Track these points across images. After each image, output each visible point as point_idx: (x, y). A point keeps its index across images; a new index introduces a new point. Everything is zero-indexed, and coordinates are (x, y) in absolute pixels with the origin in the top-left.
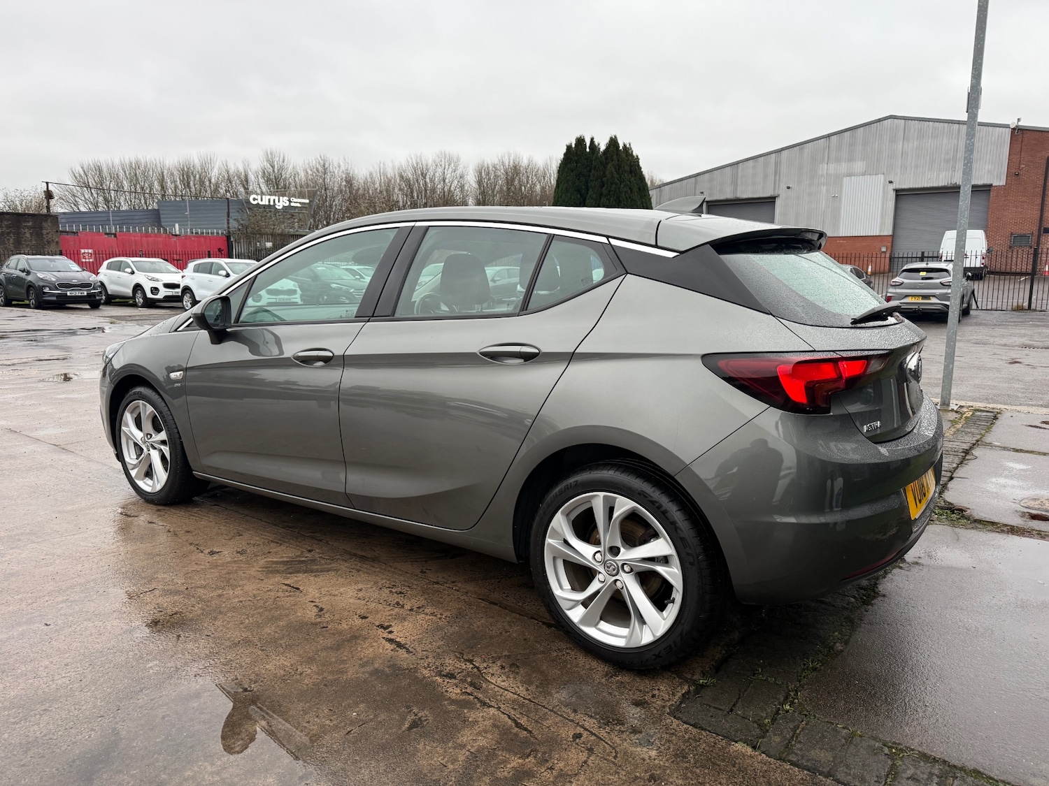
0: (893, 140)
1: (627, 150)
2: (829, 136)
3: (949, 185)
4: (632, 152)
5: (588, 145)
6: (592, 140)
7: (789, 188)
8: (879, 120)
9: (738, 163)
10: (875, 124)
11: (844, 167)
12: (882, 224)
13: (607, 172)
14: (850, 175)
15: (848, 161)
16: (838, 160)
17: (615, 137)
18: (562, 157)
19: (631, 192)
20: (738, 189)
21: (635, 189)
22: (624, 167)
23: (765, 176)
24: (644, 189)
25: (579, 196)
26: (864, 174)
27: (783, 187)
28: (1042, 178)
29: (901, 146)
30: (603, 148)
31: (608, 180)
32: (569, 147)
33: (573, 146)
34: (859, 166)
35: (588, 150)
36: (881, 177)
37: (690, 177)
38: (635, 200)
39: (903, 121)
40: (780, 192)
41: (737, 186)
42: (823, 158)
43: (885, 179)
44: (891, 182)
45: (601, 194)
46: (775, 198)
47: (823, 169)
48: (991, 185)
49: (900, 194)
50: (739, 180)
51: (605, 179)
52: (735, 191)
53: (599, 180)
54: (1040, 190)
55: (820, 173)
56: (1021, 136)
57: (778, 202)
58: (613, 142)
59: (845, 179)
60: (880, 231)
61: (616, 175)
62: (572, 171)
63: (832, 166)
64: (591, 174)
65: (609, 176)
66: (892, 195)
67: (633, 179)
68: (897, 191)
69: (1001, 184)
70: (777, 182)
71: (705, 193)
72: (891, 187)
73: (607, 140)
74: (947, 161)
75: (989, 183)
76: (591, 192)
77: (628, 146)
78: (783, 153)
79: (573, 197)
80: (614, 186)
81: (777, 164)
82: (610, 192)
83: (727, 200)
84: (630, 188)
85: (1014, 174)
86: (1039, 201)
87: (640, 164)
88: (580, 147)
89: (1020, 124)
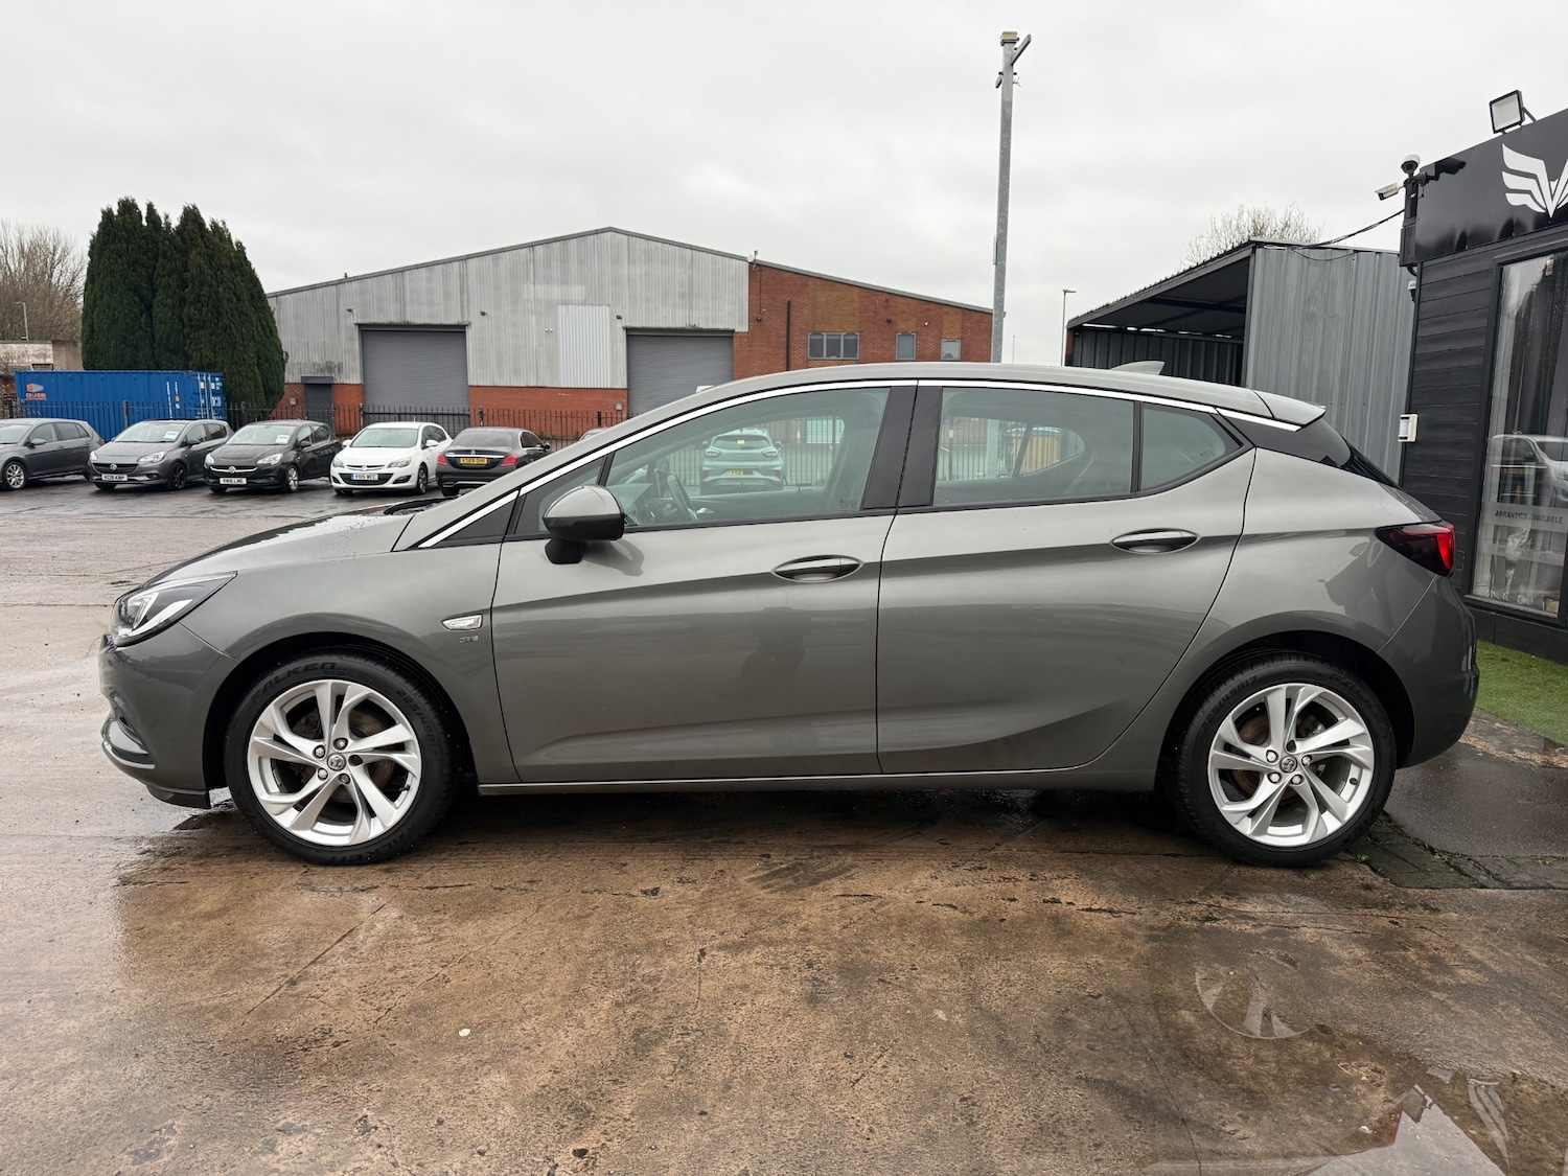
0: (616, 261)
1: (219, 232)
2: (532, 245)
3: (688, 328)
4: (229, 235)
5: (144, 214)
6: (150, 207)
7: (483, 314)
8: (597, 232)
9: (402, 270)
10: (592, 237)
11: (556, 292)
12: (614, 373)
13: (190, 264)
14: (566, 303)
15: (562, 283)
16: (548, 281)
17: (195, 208)
18: (95, 229)
19: (238, 299)
20: (408, 308)
21: (245, 296)
22: (219, 258)
23: (447, 294)
24: (259, 297)
25: (137, 299)
26: (584, 303)
27: (475, 312)
28: (785, 326)
29: (626, 270)
30: (175, 223)
31: (193, 276)
32: (107, 215)
33: (116, 213)
34: (576, 291)
35: (144, 223)
36: (605, 310)
37: (327, 285)
38: (247, 315)
39: (626, 237)
40: (472, 319)
41: (405, 305)
42: (528, 275)
43: (611, 313)
44: (619, 318)
45: (183, 301)
46: (464, 327)
47: (529, 290)
48: (733, 331)
49: (633, 334)
50: (408, 296)
51: (187, 275)
52: (403, 312)
53: (176, 276)
54: (784, 339)
55: (526, 297)
56: (758, 273)
57: (470, 333)
58: (191, 216)
59: (560, 307)
60: (612, 383)
61: (207, 270)
62: (121, 257)
63: (541, 289)
64: (158, 265)
65: (194, 271)
66: (622, 335)
67: (239, 279)
68: (628, 330)
69: (744, 330)
70: (466, 304)
71: (355, 311)
72: (620, 324)
73: (180, 212)
74: (682, 295)
75: (731, 328)
76: (160, 296)
77: (220, 225)
78: (472, 263)
79: (125, 301)
80: (206, 288)
81: (463, 277)
82: (199, 297)
83: (391, 325)
84: (235, 294)
85: (756, 319)
86: (783, 352)
87: (247, 256)
88: (127, 216)
89: (759, 258)
